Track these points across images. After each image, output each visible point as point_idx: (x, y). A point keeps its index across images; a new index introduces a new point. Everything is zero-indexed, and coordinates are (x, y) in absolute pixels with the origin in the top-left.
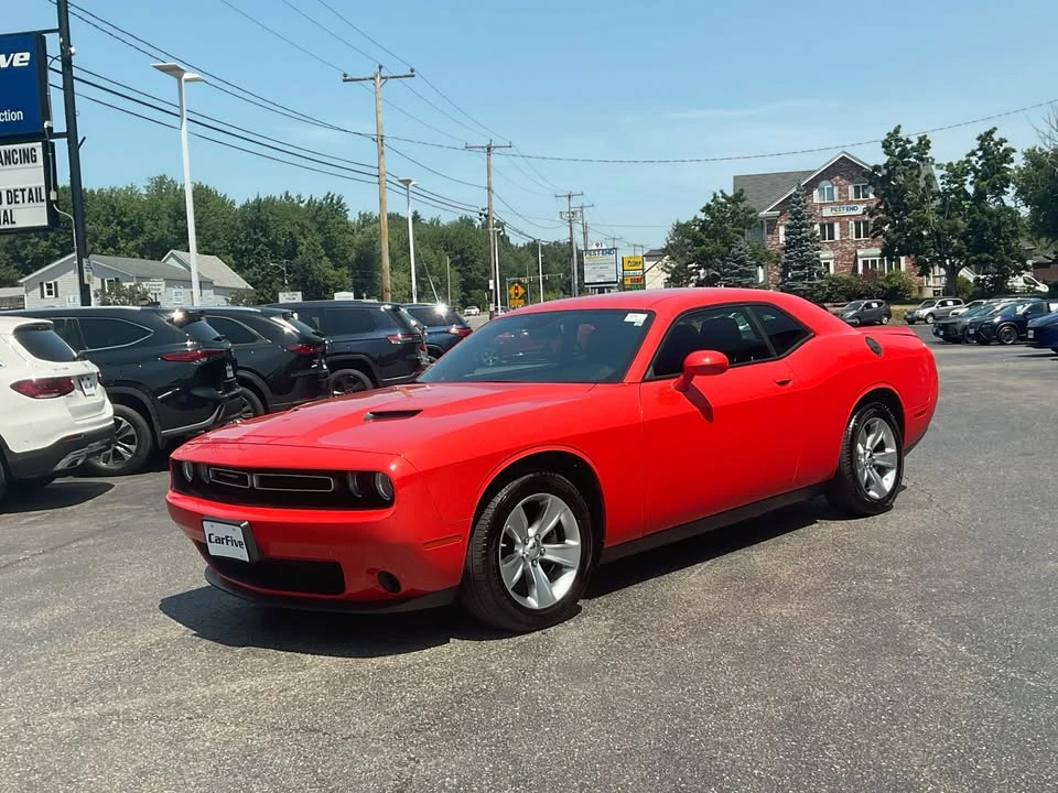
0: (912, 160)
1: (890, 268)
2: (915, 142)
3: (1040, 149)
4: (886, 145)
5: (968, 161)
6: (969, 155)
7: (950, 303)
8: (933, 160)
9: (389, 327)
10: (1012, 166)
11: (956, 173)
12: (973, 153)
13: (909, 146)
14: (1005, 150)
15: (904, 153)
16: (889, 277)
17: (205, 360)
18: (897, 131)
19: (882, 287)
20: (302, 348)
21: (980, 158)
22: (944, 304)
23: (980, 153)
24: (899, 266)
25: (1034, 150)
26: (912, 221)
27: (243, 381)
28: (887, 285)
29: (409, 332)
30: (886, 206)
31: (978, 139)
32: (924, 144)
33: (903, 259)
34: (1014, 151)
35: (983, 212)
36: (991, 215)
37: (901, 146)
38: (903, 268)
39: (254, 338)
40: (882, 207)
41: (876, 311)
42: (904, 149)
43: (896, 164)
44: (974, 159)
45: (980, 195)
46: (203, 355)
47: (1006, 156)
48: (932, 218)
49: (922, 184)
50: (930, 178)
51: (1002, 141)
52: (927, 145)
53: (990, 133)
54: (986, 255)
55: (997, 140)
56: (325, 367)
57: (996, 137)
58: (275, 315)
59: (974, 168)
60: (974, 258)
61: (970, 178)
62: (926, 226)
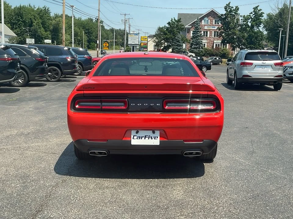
0: (233, 13)
1: (223, 47)
2: (235, 8)
3: (272, 14)
4: (226, 8)
5: (250, 15)
6: (250, 14)
8: (239, 14)
9: (67, 55)
10: (263, 18)
11: (246, 19)
12: (251, 13)
13: (232, 9)
14: (261, 13)
15: (231, 11)
16: (223, 50)
17: (12, 61)
18: (229, 4)
19: (221, 53)
20: (40, 59)
21: (253, 15)
23: (253, 13)
24: (226, 47)
25: (270, 14)
26: (231, 33)
27: (22, 68)
28: (222, 53)
29: (72, 56)
30: (224, 27)
31: (253, 9)
32: (237, 9)
33: (228, 45)
34: (264, 13)
35: (253, 32)
36: (255, 33)
37: (230, 9)
38: (227, 47)
39: (25, 55)
40: (222, 28)
41: (218, 60)
42: (231, 10)
43: (228, 14)
44: (251, 15)
45: (252, 26)
46: (11, 59)
47: (261, 15)
48: (237, 32)
49: (235, 21)
50: (238, 20)
51: (260, 10)
52: (238, 9)
53: (257, 7)
54: (252, 46)
55: (259, 9)
56: (47, 65)
57: (259, 8)
58: (32, 48)
59: (251, 18)
60: (249, 46)
61: (250, 20)
62: (235, 35)
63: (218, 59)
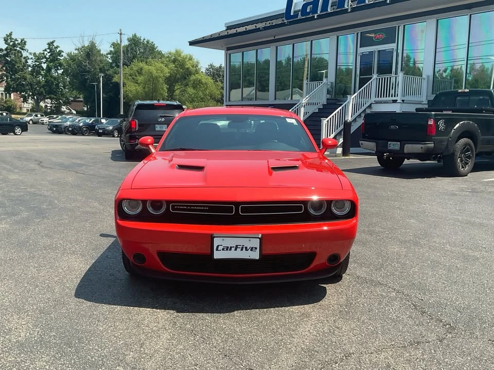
0: (18, 49)
1: (6, 97)
2: (20, 41)
3: (74, 53)
4: (6, 40)
5: (44, 53)
6: (43, 51)
7: (39, 116)
8: (28, 50)
10: (62, 58)
11: (38, 58)
12: (45, 50)
13: (17, 42)
14: (59, 51)
15: (14, 45)
16: (6, 102)
18: (11, 34)
19: (3, 106)
21: (49, 53)
22: (36, 116)
23: (48, 50)
24: (10, 97)
25: (71, 53)
26: (19, 77)
28: (5, 105)
30: (6, 68)
31: (48, 44)
32: (23, 43)
33: (12, 94)
34: (63, 52)
35: (52, 77)
36: (55, 78)
37: (13, 41)
38: (12, 98)
40: (4, 68)
42: (14, 44)
43: (11, 49)
44: (46, 52)
45: (49, 69)
47: (60, 53)
48: (28, 76)
49: (23, 60)
50: (26, 58)
51: (57, 47)
52: (25, 43)
53: (53, 42)
54: (53, 96)
55: (55, 46)
57: (55, 44)
59: (45, 57)
60: (47, 96)
61: (44, 60)
62: (25, 79)
63: (4, 114)
